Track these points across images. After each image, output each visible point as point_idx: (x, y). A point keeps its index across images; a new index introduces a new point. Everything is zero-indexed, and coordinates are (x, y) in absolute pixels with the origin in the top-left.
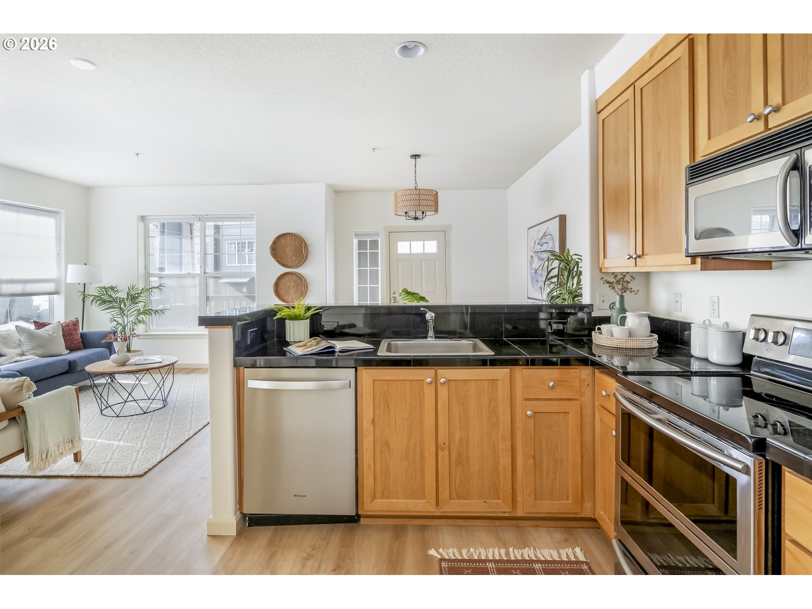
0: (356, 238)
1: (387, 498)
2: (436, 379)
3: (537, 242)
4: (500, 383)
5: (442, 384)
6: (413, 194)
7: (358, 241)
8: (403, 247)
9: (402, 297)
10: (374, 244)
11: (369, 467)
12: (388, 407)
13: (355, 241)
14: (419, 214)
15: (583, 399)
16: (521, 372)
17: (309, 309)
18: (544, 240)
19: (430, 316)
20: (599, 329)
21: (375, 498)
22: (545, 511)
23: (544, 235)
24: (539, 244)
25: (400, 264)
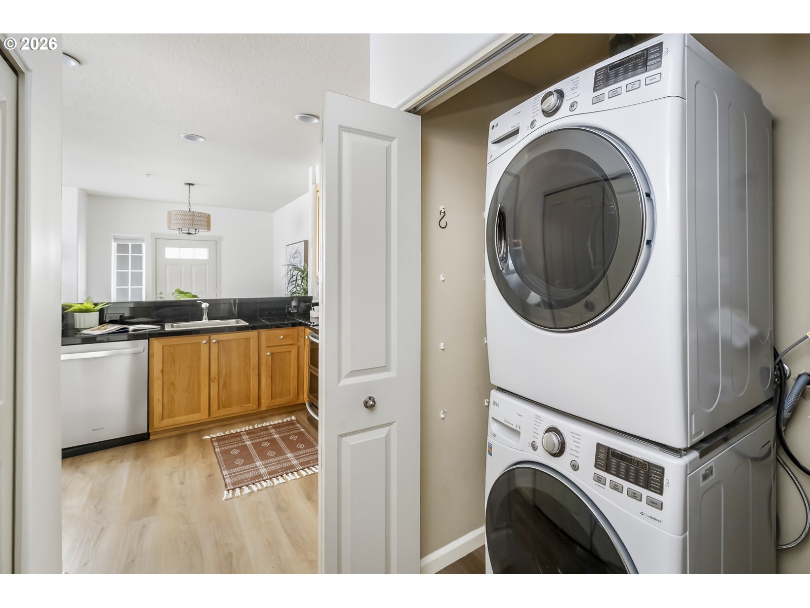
0: (115, 241)
1: (172, 417)
2: (209, 341)
3: (292, 256)
4: (252, 339)
5: (213, 343)
6: (188, 215)
7: (118, 244)
8: (171, 253)
9: (174, 296)
10: (137, 248)
11: (159, 400)
12: (174, 361)
13: (114, 245)
14: (192, 231)
15: (299, 344)
16: (264, 333)
17: (96, 305)
18: (296, 255)
19: (205, 305)
20: (314, 309)
21: (163, 419)
22: (277, 404)
23: (296, 252)
24: (293, 257)
25: (168, 268)
